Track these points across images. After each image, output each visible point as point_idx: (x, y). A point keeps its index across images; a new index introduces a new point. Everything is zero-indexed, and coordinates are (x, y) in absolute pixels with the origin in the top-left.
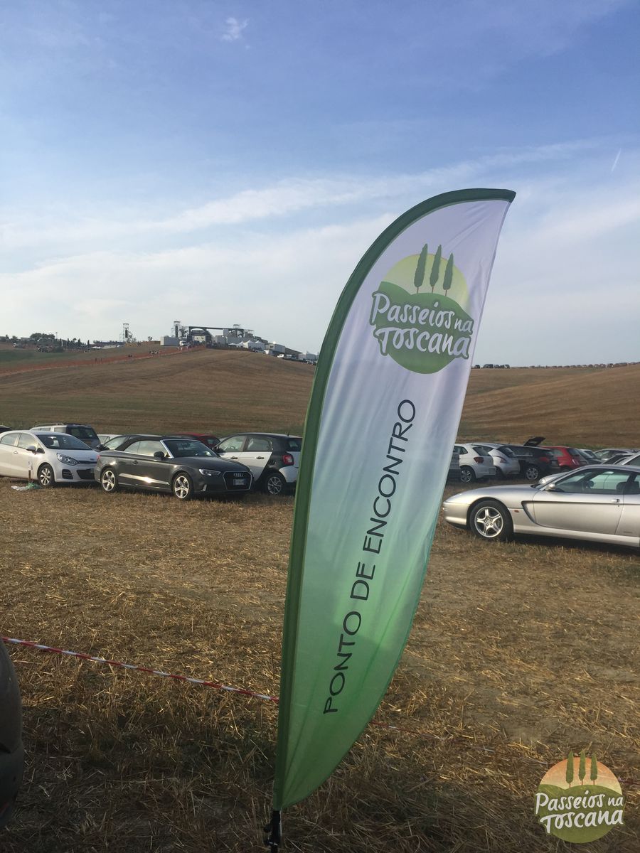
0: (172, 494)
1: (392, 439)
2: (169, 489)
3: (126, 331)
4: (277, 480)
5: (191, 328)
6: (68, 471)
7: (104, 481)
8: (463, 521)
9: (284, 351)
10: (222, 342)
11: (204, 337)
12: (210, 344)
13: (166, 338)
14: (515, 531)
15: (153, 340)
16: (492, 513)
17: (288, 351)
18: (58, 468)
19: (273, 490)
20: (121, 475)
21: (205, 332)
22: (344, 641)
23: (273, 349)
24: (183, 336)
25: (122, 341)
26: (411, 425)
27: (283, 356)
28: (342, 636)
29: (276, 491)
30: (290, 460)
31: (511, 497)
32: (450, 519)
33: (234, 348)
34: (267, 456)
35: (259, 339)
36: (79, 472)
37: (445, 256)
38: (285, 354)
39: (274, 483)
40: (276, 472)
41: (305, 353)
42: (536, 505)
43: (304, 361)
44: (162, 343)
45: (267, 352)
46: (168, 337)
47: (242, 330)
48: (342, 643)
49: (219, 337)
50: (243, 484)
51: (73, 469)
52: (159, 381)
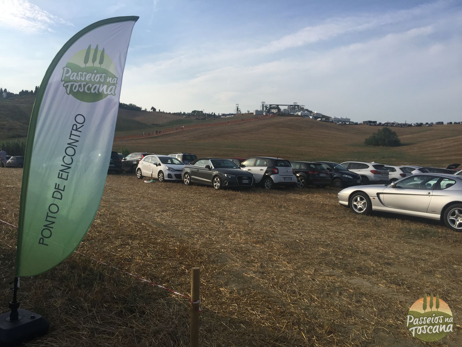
0: (213, 187)
1: (71, 131)
2: (211, 184)
3: (238, 108)
4: (270, 181)
5: (270, 105)
6: (170, 174)
7: (185, 180)
8: (346, 203)
9: (321, 116)
10: (287, 112)
11: (277, 110)
12: (280, 114)
13: (257, 111)
14: (373, 210)
15: (250, 112)
16: (362, 199)
17: (323, 116)
18: (166, 173)
19: (267, 187)
20: (192, 177)
21: (277, 107)
22: (48, 215)
23: (315, 115)
24: (266, 110)
25: (235, 113)
26: (83, 125)
27: (320, 119)
28: (48, 213)
29: (269, 187)
30: (276, 171)
31: (371, 191)
32: (341, 202)
33: (293, 115)
34: (265, 168)
35: (307, 110)
36: (175, 175)
37: (100, 49)
38: (321, 118)
39: (267, 183)
40: (269, 177)
41: (333, 117)
42: (385, 195)
43: (332, 122)
44: (254, 114)
45: (311, 117)
46: (257, 110)
47: (298, 106)
48: (47, 216)
49: (285, 110)
50: (248, 182)
51: (173, 173)
52: (250, 134)
